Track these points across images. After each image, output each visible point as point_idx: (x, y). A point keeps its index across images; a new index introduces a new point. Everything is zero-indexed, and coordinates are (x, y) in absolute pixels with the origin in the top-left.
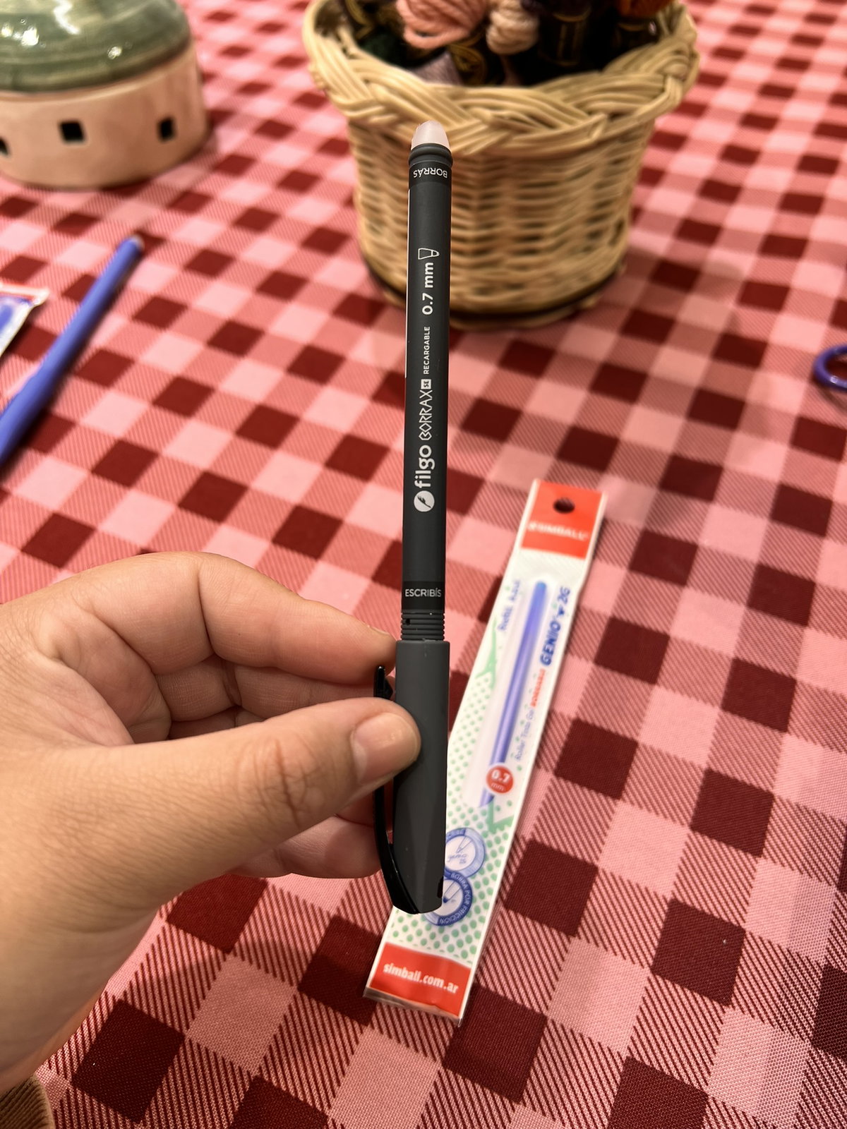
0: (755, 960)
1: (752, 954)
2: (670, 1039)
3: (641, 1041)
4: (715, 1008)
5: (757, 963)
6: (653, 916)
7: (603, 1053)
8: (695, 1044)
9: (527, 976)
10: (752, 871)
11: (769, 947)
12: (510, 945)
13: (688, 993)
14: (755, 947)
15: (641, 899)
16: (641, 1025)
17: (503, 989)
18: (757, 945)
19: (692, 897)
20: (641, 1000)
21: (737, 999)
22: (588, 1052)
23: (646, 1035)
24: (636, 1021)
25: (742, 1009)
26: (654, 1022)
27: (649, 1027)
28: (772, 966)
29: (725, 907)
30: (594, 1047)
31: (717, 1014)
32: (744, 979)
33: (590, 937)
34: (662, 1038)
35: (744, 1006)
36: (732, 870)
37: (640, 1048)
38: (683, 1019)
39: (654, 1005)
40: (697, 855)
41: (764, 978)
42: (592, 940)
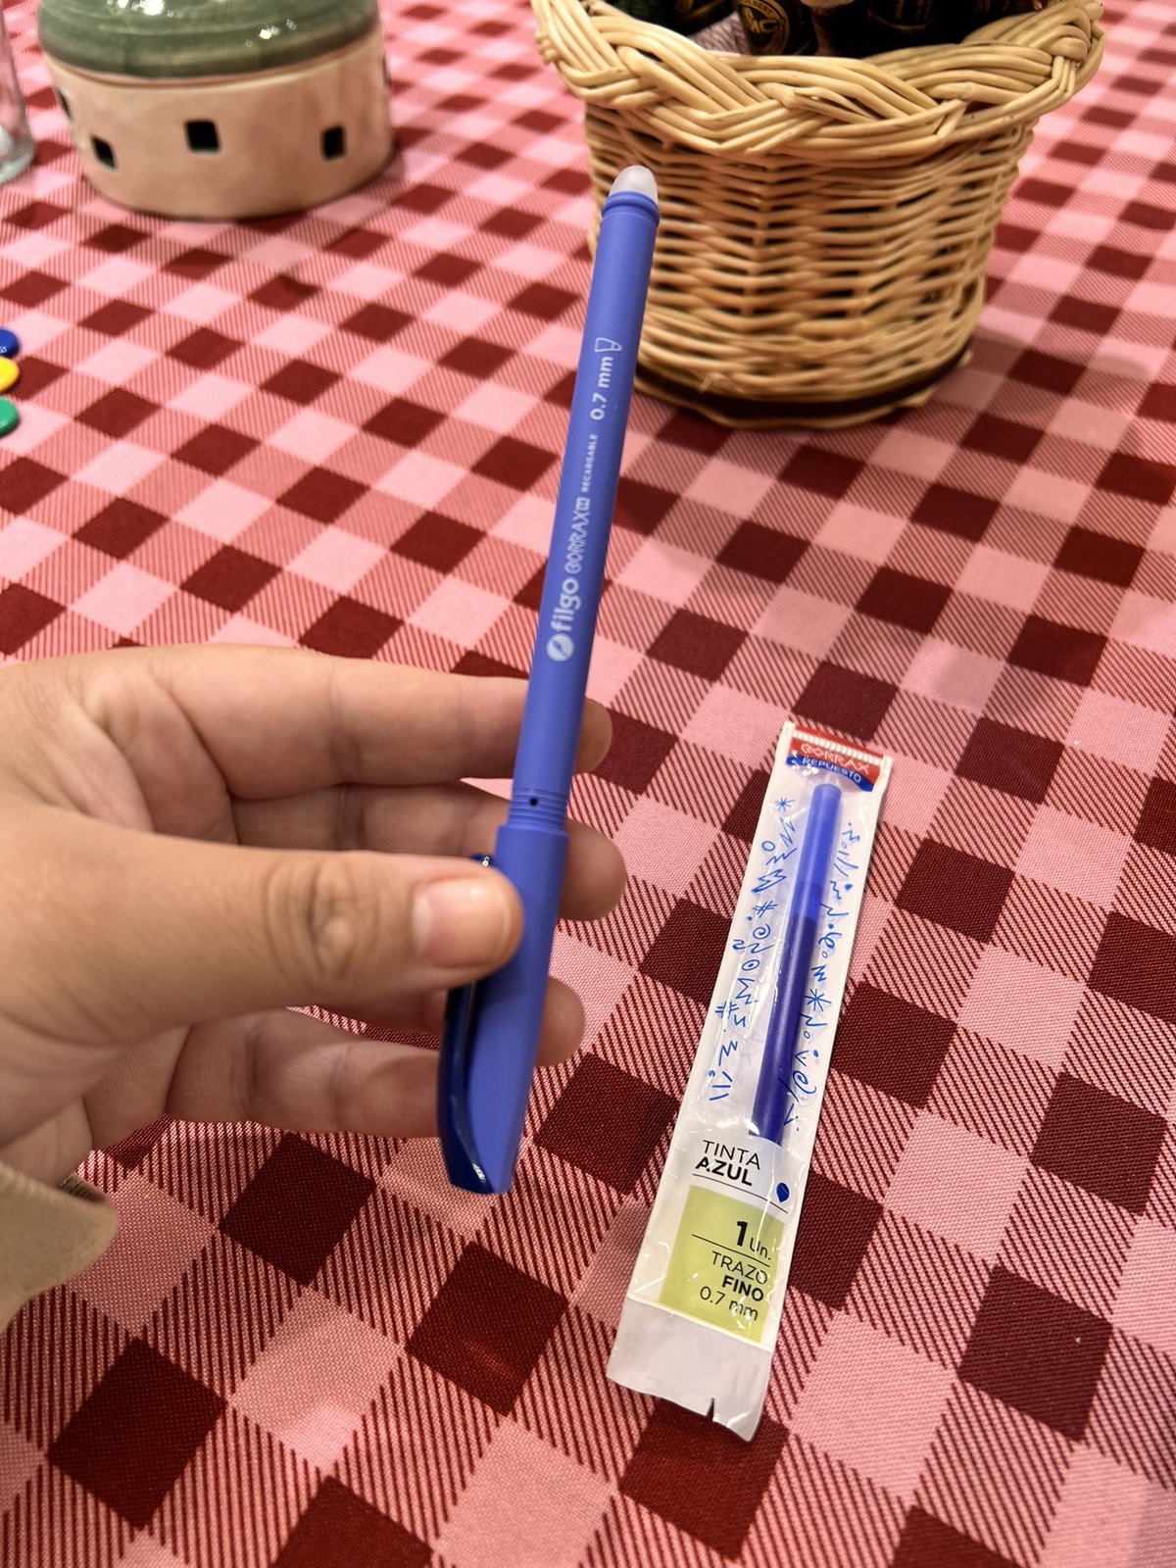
0: (1126, 1374)
1: (1121, 1364)
2: (982, 1484)
3: (935, 1481)
4: (1057, 1442)
5: (1128, 1379)
6: (965, 1291)
7: (874, 1494)
8: (1022, 1495)
10: (1127, 1236)
11: (1149, 1356)
13: (1016, 1415)
14: (1127, 1353)
15: (948, 1263)
16: (938, 1459)
18: (1130, 1350)
19: (1029, 1266)
20: (939, 1418)
21: (1093, 1432)
22: (851, 1492)
23: (944, 1473)
24: (930, 1451)
25: (1101, 1448)
26: (959, 1455)
27: (950, 1461)
28: (1153, 1385)
29: (1081, 1286)
30: (860, 1485)
31: (1061, 1452)
32: (1106, 1402)
33: (864, 1313)
34: (969, 1480)
35: (1104, 1444)
36: (1095, 1232)
37: (934, 1494)
38: (1005, 1454)
39: (960, 1428)
40: (1039, 1203)
41: (1140, 1402)
42: (866, 1318)
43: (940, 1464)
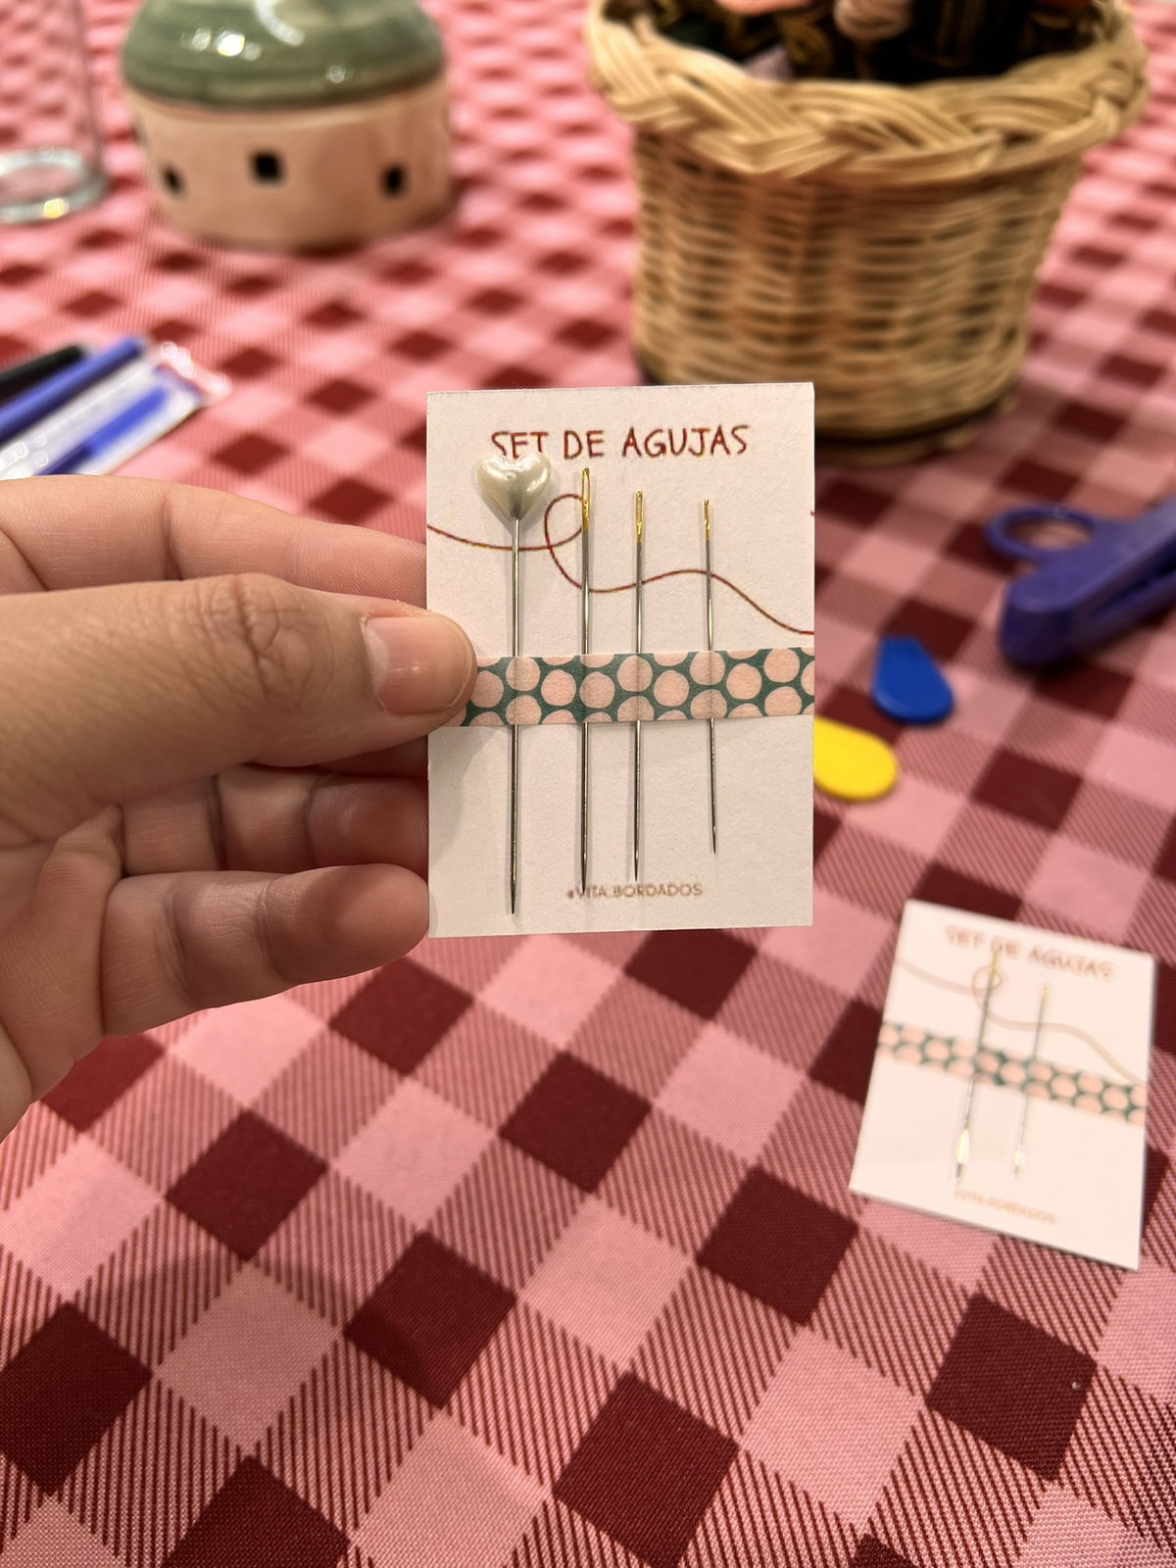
0: (1108, 1414)
1: (1104, 1404)
2: (944, 1519)
3: (893, 1512)
4: (1028, 1480)
5: (1110, 1420)
6: (941, 1316)
7: (826, 1520)
8: (987, 1533)
9: (715, 1375)
11: (1134, 1397)
12: (696, 1321)
13: (985, 1448)
14: (1110, 1393)
15: (923, 1285)
16: (897, 1487)
17: (672, 1389)
18: (1115, 1390)
19: (1011, 1295)
20: (901, 1445)
21: (1068, 1472)
22: (800, 1516)
23: (903, 1504)
24: (889, 1479)
25: (1075, 1490)
26: (920, 1485)
27: (911, 1492)
28: (1137, 1428)
29: (1065, 1319)
30: (810, 1509)
31: (1032, 1492)
32: (1085, 1442)
33: (830, 1331)
34: (930, 1513)
35: (1079, 1485)
37: (891, 1525)
38: (971, 1489)
39: (923, 1458)
41: (1121, 1445)
42: (831, 1335)
43: (899, 1493)
